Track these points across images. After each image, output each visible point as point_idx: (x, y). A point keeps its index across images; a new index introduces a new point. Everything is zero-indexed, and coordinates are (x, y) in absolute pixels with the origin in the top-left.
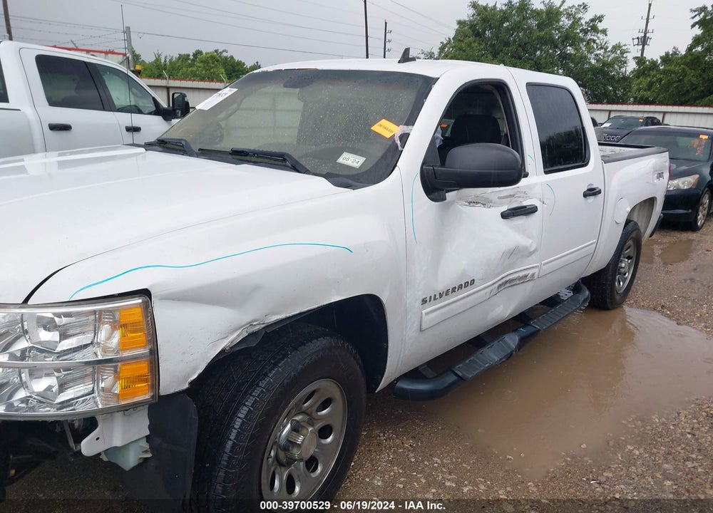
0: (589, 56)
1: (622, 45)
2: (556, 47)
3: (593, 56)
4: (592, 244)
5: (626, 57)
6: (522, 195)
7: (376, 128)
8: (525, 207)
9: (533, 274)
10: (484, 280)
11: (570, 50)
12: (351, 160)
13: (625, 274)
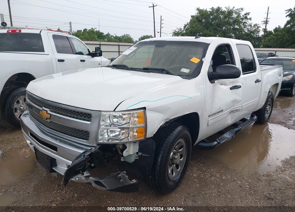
0: (244, 29)
1: (258, 24)
2: (231, 25)
3: (246, 29)
4: (257, 99)
5: (260, 30)
6: (236, 82)
7: (192, 60)
8: (237, 86)
9: (240, 109)
10: (226, 110)
11: (237, 27)
12: (185, 71)
13: (268, 111)
